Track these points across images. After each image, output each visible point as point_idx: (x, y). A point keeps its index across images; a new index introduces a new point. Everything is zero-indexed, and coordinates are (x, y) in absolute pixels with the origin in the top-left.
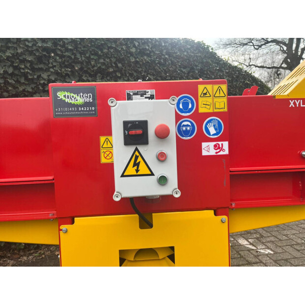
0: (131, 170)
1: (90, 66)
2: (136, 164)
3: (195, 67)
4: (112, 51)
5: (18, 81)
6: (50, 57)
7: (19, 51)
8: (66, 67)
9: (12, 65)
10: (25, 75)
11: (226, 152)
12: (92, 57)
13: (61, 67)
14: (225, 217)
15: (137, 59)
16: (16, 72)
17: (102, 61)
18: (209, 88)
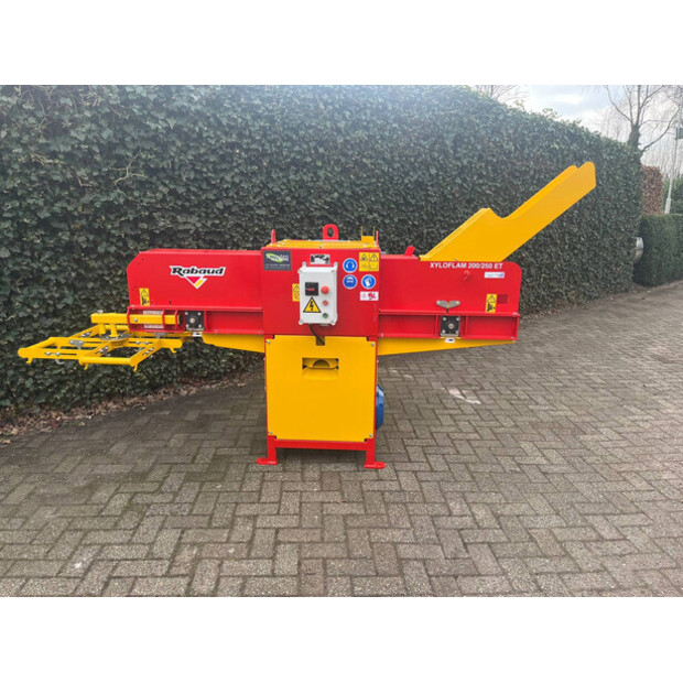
0: (309, 309)
1: (281, 158)
2: (312, 306)
3: (445, 135)
4: (311, 131)
5: (200, 188)
6: (234, 153)
7: (202, 151)
8: (252, 163)
9: (193, 169)
10: (207, 180)
11: (377, 299)
12: (284, 144)
13: (246, 163)
14: (374, 343)
15: (348, 138)
16: (198, 176)
17: (297, 148)
18: (367, 254)
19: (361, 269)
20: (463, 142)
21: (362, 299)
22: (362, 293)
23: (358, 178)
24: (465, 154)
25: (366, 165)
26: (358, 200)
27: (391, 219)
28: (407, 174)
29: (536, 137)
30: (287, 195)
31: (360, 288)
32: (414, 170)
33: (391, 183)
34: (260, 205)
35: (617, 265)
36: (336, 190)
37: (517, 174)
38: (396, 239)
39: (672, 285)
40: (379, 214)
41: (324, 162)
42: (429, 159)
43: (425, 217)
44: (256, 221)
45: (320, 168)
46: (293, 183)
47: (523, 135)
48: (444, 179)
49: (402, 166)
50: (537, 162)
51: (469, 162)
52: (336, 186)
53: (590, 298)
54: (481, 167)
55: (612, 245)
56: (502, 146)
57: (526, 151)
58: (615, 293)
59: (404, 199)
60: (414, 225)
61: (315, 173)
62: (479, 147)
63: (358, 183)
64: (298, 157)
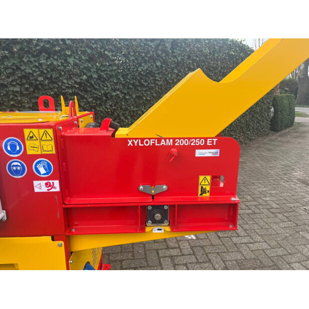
1: (31, 46)
18: (35, 131)
19: (30, 152)
20: (178, 46)
21: (37, 190)
22: (36, 183)
23: (102, 65)
24: (179, 54)
25: (109, 57)
26: (103, 82)
27: (131, 96)
28: (140, 65)
29: (221, 47)
30: (40, 76)
31: (33, 177)
32: (145, 62)
33: (129, 70)
34: (14, 83)
35: (263, 122)
36: (85, 74)
37: (211, 69)
38: (135, 109)
39: (287, 130)
40: (121, 92)
41: (73, 52)
42: (155, 55)
43: (155, 95)
44: (11, 97)
45: (70, 56)
46: (44, 67)
47: (214, 45)
48: (166, 70)
49: (137, 59)
50: (222, 63)
51: (181, 59)
52: (85, 71)
53: (251, 140)
54: (190, 63)
55: (260, 111)
56: (202, 51)
57: (216, 55)
58: (262, 136)
59: (139, 82)
60: (147, 100)
61: (66, 60)
62: (188, 50)
63: (103, 69)
64: (48, 46)
